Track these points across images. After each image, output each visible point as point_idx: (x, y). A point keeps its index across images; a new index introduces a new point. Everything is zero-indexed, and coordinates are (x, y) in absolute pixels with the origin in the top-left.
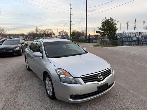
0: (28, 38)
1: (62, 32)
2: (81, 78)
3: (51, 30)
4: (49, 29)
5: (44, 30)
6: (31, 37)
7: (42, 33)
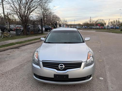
0: (83, 27)
1: (114, 21)
2: (42, 62)
3: (103, 20)
4: (101, 20)
5: (96, 20)
6: (85, 26)
7: (94, 23)
